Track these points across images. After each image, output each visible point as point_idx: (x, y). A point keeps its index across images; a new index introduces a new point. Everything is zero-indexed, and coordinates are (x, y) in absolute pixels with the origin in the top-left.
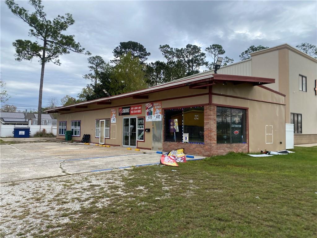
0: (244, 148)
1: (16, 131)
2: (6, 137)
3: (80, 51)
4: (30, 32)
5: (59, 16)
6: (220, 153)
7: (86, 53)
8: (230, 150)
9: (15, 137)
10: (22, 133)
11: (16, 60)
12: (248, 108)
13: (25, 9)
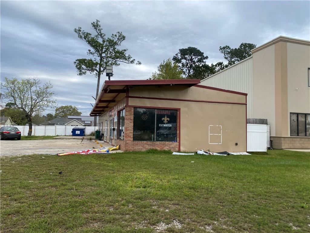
0: (171, 146)
1: (74, 131)
2: (69, 136)
3: (132, 62)
4: (88, 51)
5: (113, 35)
6: (137, 149)
7: (137, 63)
8: (152, 147)
9: (73, 135)
10: (78, 132)
11: (78, 75)
12: (180, 109)
13: (90, 33)
